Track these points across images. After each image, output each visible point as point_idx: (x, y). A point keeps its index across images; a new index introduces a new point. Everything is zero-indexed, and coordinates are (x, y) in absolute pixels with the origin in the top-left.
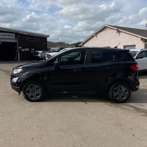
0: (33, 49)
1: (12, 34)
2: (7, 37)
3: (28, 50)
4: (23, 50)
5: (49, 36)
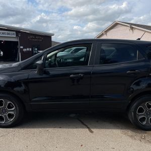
0: (36, 49)
1: (12, 32)
2: (6, 36)
3: (30, 49)
4: (25, 50)
5: (53, 35)
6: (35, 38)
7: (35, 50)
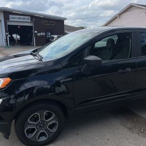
1: (27, 17)
2: (22, 20)
3: (44, 34)
4: (39, 34)
5: (66, 19)
6: (48, 23)
7: (48, 35)
